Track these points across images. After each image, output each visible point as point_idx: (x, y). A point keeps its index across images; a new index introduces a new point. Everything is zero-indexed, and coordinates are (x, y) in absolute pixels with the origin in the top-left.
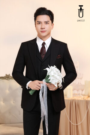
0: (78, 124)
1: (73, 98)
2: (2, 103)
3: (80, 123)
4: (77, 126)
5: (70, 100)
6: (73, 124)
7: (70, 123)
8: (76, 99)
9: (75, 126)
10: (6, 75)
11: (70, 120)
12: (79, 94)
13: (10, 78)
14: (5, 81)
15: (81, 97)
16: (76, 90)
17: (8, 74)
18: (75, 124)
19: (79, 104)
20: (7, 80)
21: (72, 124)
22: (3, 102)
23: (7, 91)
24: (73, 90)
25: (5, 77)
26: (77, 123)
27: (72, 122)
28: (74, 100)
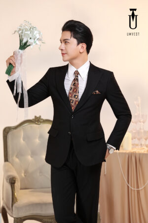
0: (140, 189)
1: (132, 151)
2: (29, 158)
3: (143, 187)
4: (138, 192)
5: (127, 153)
6: (133, 189)
7: (128, 187)
8: (137, 152)
9: (136, 192)
10: (35, 117)
11: (128, 183)
12: (141, 144)
13: (41, 122)
14: (34, 126)
15: (144, 149)
16: (136, 139)
17: (38, 116)
18: (136, 189)
19: (141, 160)
20: (36, 124)
21: (131, 189)
22: (31, 157)
23: (37, 141)
24: (132, 139)
25: (33, 119)
26: (138, 187)
27: (131, 186)
28: (133, 154)
